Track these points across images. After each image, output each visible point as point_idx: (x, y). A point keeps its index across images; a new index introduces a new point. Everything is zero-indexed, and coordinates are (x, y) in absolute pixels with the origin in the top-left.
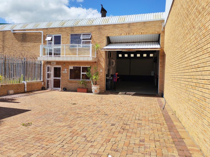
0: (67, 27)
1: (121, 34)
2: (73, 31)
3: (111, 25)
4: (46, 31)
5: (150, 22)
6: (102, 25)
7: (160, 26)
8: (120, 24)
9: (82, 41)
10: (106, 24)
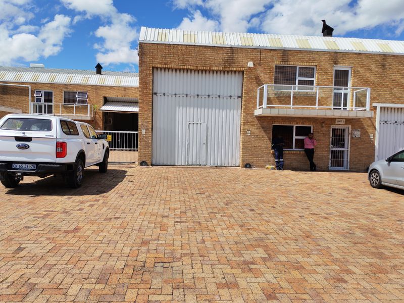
1: (118, 96)
2: (67, 88)
4: (34, 85)
9: (77, 99)
10: (102, 85)
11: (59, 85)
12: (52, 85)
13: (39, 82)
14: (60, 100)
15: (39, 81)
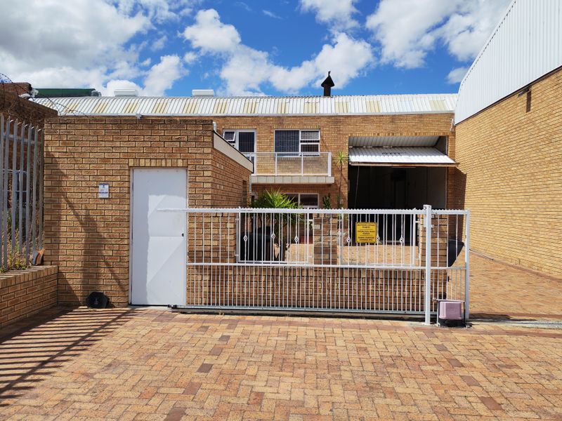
0: (269, 117)
1: (378, 134)
2: (281, 124)
3: (359, 116)
4: (221, 121)
5: (429, 115)
6: (342, 116)
7: (448, 123)
8: (376, 116)
9: (300, 144)
11: (266, 117)
12: (255, 120)
13: (229, 114)
14: (268, 148)
15: (228, 112)
